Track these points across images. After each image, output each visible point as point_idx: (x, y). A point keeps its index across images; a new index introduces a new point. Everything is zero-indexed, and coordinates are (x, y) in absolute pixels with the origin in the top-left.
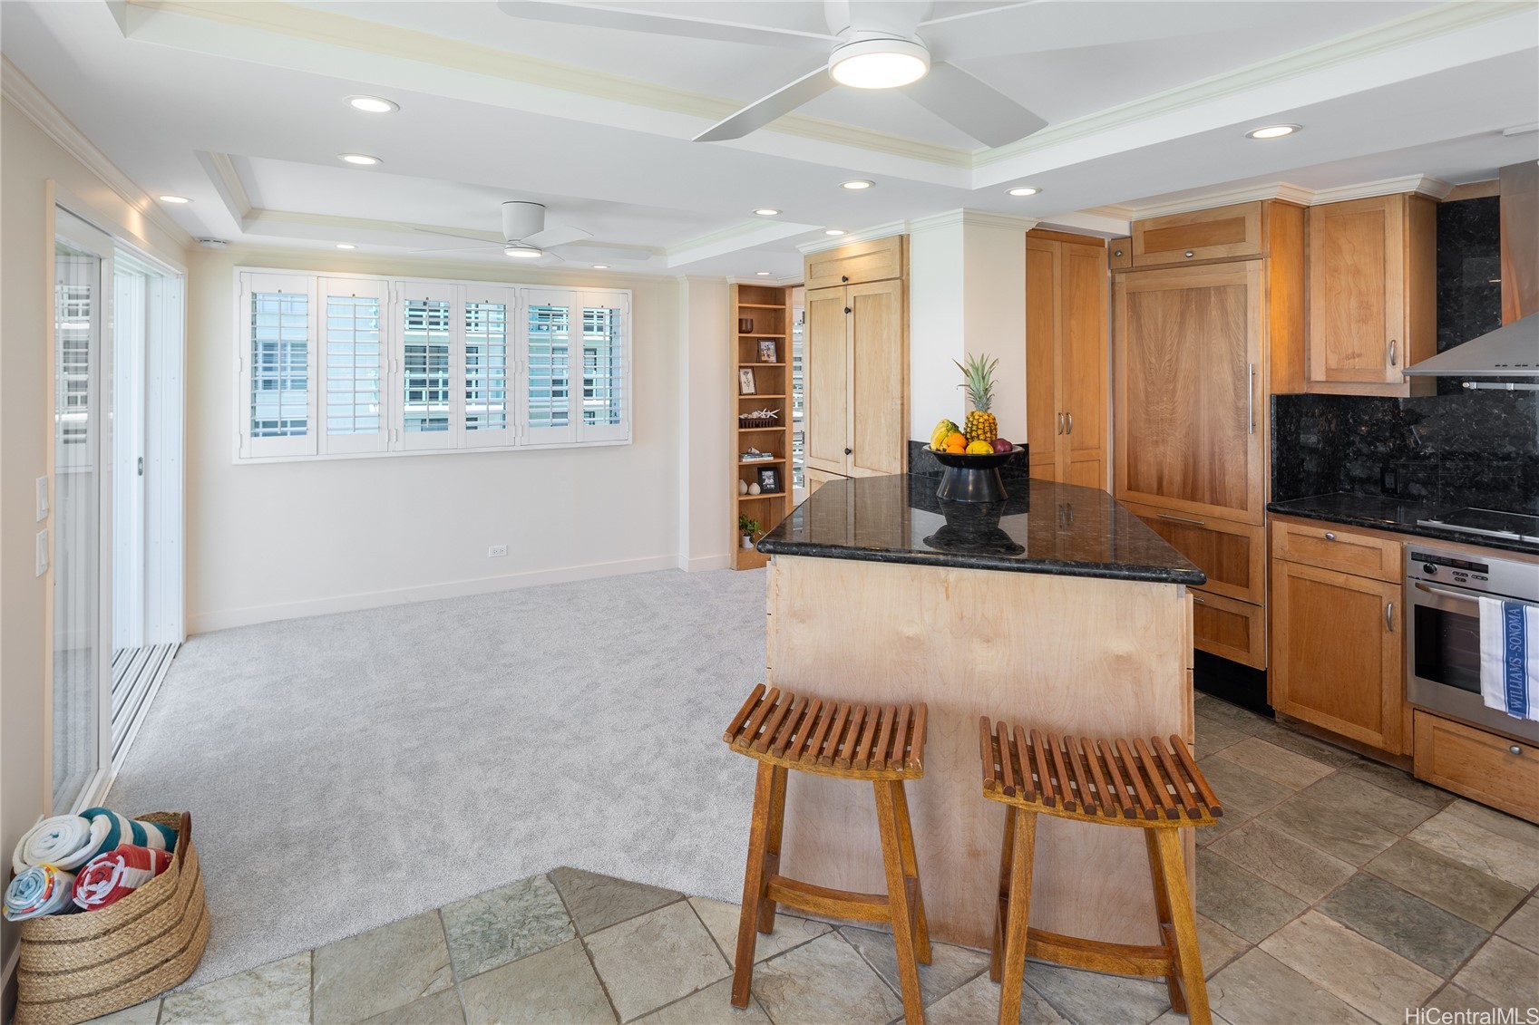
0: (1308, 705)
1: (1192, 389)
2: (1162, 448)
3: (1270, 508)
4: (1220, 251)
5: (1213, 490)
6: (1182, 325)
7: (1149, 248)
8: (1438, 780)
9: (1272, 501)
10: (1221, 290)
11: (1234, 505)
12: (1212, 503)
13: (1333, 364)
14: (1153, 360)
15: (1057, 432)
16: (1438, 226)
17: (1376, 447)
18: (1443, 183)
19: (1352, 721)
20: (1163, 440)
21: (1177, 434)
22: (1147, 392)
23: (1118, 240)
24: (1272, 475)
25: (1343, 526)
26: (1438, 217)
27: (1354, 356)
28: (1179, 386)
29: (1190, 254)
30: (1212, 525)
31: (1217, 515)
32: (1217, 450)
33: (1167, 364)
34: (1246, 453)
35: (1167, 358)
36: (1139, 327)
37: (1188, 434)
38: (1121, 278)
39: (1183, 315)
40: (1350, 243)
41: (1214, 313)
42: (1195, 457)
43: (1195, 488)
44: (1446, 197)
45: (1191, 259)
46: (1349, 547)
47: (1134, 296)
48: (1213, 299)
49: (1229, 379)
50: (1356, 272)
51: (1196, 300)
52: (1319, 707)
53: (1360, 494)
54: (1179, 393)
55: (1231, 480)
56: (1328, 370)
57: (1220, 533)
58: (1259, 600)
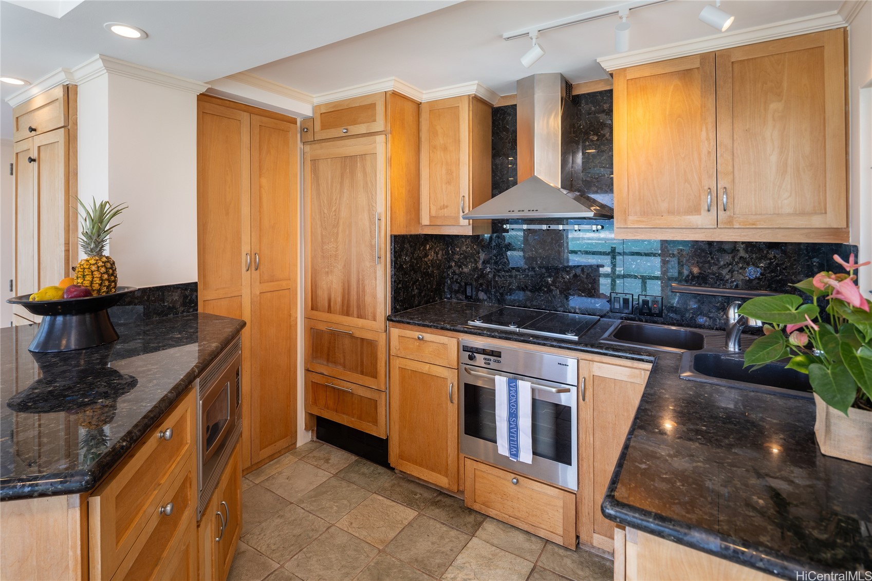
0: (409, 461)
1: (347, 233)
2: (330, 277)
3: (389, 319)
4: (362, 129)
5: (359, 307)
6: (342, 183)
7: (324, 127)
8: (477, 507)
9: (391, 313)
10: (363, 156)
11: (370, 318)
12: (358, 317)
13: (433, 213)
14: (326, 211)
15: (244, 269)
16: (493, 123)
17: (462, 269)
18: (492, 92)
19: (432, 470)
20: (331, 271)
21: (339, 266)
22: (322, 235)
23: (306, 119)
24: (391, 294)
25: (429, 330)
26: (493, 117)
27: (444, 207)
28: (340, 229)
29: (345, 131)
30: (358, 334)
31: (360, 326)
32: (361, 277)
33: (334, 214)
34: (376, 278)
35: (333, 209)
36: (318, 185)
37: (345, 265)
38: (308, 148)
39: (342, 176)
40: (442, 128)
41: (360, 175)
42: (349, 282)
43: (348, 306)
44: (497, 104)
45: (347, 134)
46: (431, 344)
47: (314, 161)
48: (359, 164)
49: (367, 223)
50: (445, 149)
51: (349, 163)
52: (415, 462)
53: (454, 300)
54: (340, 235)
55: (368, 299)
56: (431, 217)
57: (362, 339)
58: (383, 388)
